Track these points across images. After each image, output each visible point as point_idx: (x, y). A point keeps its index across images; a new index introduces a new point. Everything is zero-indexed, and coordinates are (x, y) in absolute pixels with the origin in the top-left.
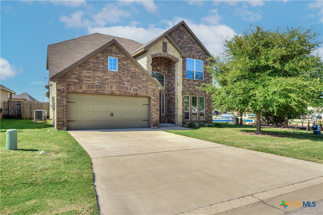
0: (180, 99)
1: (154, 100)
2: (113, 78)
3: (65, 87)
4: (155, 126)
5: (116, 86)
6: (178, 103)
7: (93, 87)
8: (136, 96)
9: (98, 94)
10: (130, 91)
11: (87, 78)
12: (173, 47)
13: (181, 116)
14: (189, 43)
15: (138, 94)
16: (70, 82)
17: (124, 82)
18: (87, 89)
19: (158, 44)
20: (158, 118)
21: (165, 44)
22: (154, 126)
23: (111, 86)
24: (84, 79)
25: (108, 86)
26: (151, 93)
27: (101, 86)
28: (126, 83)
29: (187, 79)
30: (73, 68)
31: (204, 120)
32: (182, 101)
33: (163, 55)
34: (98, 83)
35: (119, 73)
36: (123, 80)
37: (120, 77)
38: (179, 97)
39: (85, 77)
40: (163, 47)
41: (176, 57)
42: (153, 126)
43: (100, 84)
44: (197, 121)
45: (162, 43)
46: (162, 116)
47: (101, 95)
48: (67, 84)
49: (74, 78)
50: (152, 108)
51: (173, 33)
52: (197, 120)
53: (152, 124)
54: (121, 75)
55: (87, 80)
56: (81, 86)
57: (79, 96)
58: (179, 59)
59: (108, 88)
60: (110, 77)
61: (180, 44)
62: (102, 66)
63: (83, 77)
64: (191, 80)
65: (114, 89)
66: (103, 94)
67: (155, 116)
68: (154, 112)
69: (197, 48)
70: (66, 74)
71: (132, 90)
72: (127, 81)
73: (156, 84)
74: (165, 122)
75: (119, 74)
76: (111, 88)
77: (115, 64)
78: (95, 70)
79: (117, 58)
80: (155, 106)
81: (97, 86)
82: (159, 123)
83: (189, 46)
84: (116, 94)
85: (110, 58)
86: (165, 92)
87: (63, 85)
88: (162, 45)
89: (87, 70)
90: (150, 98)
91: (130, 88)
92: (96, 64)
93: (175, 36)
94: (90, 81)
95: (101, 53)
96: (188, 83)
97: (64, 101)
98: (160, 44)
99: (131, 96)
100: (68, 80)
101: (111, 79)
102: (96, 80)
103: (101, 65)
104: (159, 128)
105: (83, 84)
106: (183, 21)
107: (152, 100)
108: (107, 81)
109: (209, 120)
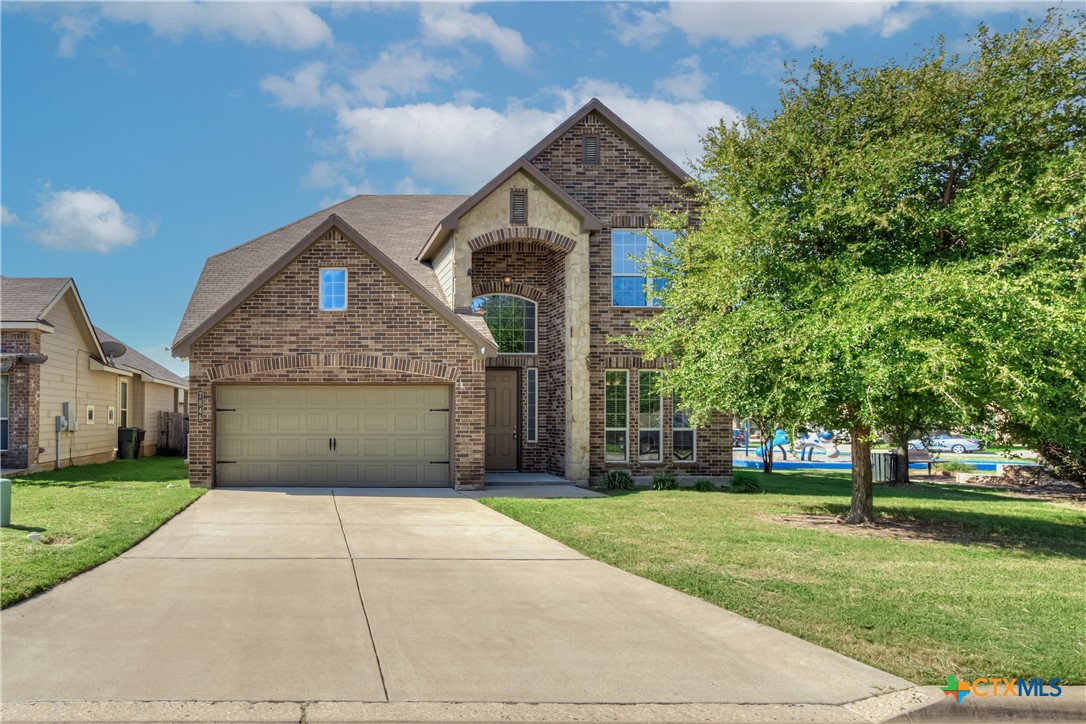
0: (582, 384)
1: (463, 393)
2: (331, 331)
3: (209, 370)
4: (469, 483)
5: (340, 355)
6: (573, 401)
7: (276, 364)
8: (404, 381)
9: (292, 383)
10: (384, 367)
11: (261, 339)
12: (551, 202)
13: (583, 448)
14: (624, 174)
15: (410, 376)
16: (221, 354)
17: (363, 342)
18: (261, 372)
19: (492, 200)
20: (478, 456)
21: (519, 199)
22: (464, 481)
23: (326, 356)
24: (253, 342)
25: (318, 358)
26: (453, 369)
27: (298, 358)
28: (370, 343)
29: (614, 310)
30: (227, 316)
31: (695, 460)
32: (588, 393)
33: (513, 236)
34: (290, 350)
35: (349, 316)
36: (363, 335)
37: (353, 326)
38: (578, 377)
39: (257, 338)
40: (514, 207)
41: (564, 233)
42: (461, 484)
43: (295, 353)
44: (660, 466)
45: (507, 195)
46: (526, 447)
47: (299, 384)
48: (213, 362)
49: (229, 342)
50: (458, 420)
51: (555, 153)
52: (661, 461)
53: (458, 475)
54: (356, 320)
55: (261, 346)
56: (246, 363)
57: (245, 392)
58: (575, 239)
59: (318, 364)
60: (324, 331)
61: (586, 184)
62: (301, 301)
63: (252, 338)
64: (634, 310)
65: (334, 365)
66: (305, 383)
67: (472, 449)
68: (463, 436)
69: (660, 185)
70: (211, 334)
71: (390, 362)
72: (374, 338)
73: (470, 340)
74: (539, 471)
75: (349, 320)
76: (326, 364)
77: (340, 289)
78: (281, 315)
79: (345, 269)
80: (467, 413)
81: (287, 362)
82: (482, 471)
83: (623, 184)
84: (339, 380)
85: (325, 273)
86: (537, 360)
87: (203, 366)
88: (509, 201)
89: (262, 316)
90: (451, 386)
91: (385, 359)
92: (286, 297)
93: (566, 160)
94: (269, 347)
95: (301, 262)
96: (621, 322)
97: (206, 409)
98: (504, 198)
99: (388, 383)
100: (216, 350)
101: (327, 335)
102: (286, 342)
103: (298, 297)
104: (483, 489)
105: (250, 358)
106: (595, 102)
107: (459, 393)
108: (314, 343)
109: (715, 462)
